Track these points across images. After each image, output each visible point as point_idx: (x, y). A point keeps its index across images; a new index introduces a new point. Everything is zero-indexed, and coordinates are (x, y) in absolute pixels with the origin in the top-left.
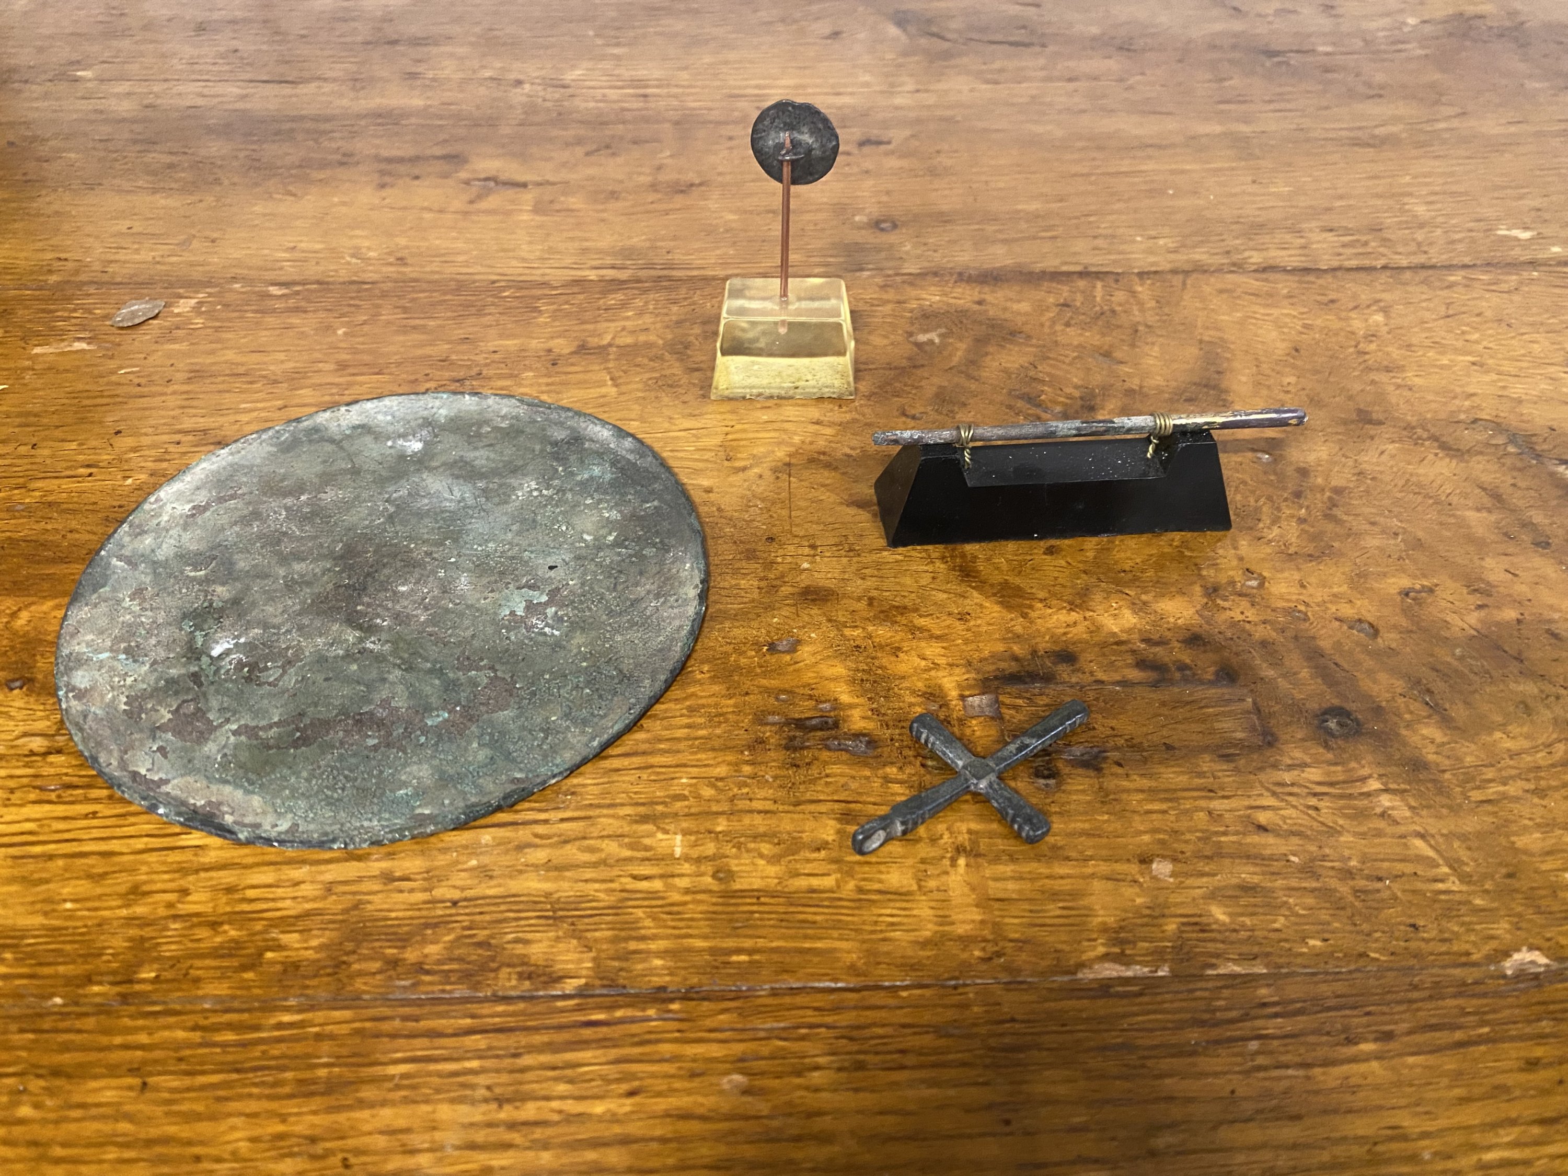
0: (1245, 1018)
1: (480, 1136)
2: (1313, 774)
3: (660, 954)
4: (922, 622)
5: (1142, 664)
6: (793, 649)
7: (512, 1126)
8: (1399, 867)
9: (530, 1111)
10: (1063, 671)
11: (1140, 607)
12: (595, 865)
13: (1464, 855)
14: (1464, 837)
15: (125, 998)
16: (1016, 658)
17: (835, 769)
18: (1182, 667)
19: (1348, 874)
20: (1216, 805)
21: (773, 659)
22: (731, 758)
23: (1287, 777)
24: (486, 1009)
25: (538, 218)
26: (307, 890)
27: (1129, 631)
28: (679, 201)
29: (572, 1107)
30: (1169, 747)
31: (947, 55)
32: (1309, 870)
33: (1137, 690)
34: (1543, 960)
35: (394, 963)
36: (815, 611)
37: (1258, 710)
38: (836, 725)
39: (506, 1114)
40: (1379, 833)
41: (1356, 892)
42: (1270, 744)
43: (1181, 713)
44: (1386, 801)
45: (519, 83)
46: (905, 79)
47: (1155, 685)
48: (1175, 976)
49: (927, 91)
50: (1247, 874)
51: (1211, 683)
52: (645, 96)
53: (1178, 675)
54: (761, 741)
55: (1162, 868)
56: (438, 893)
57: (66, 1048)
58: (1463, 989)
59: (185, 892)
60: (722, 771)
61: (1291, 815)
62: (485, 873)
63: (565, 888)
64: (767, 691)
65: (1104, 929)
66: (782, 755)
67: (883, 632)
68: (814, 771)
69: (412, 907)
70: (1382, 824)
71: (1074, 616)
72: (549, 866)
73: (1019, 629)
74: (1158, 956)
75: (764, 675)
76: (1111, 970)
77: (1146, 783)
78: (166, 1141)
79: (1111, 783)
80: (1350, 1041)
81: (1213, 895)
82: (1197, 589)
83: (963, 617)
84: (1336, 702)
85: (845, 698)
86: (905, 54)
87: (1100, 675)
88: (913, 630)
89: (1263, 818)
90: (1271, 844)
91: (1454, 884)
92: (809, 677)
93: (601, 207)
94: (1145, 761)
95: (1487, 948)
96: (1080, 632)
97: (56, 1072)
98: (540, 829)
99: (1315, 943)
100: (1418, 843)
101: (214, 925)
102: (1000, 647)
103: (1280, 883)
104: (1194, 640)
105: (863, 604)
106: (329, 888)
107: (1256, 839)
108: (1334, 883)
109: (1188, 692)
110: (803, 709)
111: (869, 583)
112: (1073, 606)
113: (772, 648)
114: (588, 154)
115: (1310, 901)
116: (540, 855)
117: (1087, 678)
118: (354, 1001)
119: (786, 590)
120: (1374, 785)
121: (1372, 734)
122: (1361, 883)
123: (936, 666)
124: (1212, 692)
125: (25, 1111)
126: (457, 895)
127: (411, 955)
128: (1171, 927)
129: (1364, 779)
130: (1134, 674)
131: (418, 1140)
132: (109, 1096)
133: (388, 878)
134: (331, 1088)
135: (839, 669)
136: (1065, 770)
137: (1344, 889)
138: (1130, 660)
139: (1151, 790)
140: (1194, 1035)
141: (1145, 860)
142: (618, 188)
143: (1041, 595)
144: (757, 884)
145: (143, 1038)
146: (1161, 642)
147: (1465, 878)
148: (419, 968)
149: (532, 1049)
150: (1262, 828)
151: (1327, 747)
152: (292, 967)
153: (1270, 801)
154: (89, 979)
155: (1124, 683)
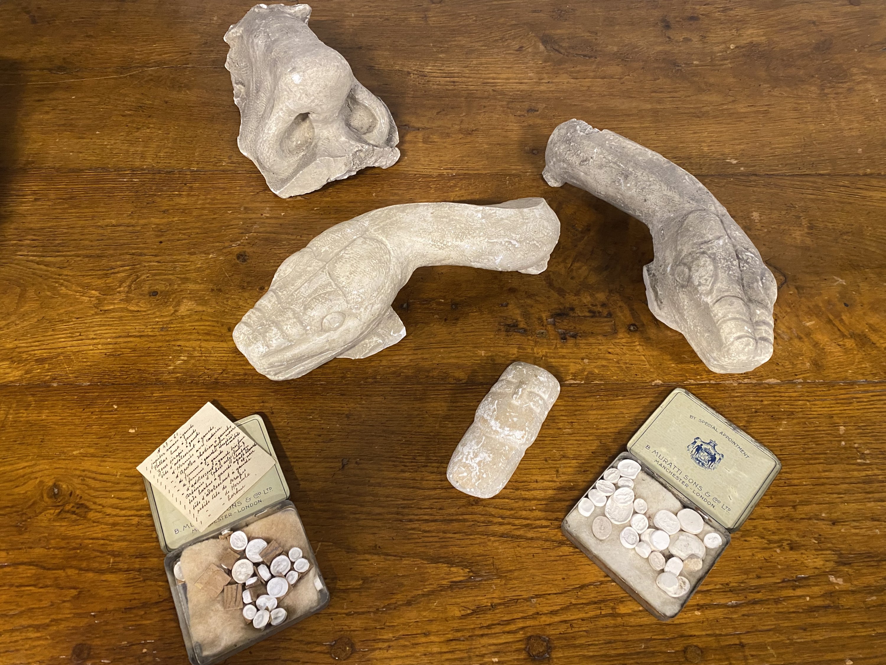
0: (598, 391)
1: (451, 408)
2: (624, 340)
3: (482, 376)
4: (538, 298)
5: (590, 311)
6: (506, 306)
7: (456, 407)
8: (637, 362)
9: (459, 404)
10: (571, 314)
11: (592, 295)
12: (465, 357)
13: (651, 359)
14: (653, 356)
15: (376, 382)
16: (560, 309)
17: (517, 337)
18: (599, 312)
19: (626, 363)
20: (600, 347)
21: (502, 308)
22: (493, 333)
23: (617, 341)
24: (448, 386)
25: (425, 145)
26: (406, 361)
27: (588, 302)
28: (469, 139)
29: (467, 404)
30: (592, 333)
31: (560, 62)
32: (618, 362)
33: (588, 318)
34: (660, 382)
35: (427, 376)
36: (512, 295)
37: (615, 324)
38: (517, 326)
39: (454, 405)
40: (635, 355)
41: (626, 367)
42: (616, 333)
43: (597, 324)
44: (638, 347)
45: (409, 73)
46: (545, 75)
47: (592, 317)
48: (585, 383)
49: (552, 83)
50: (604, 363)
51: (606, 317)
52: (454, 82)
53: (598, 315)
54: (500, 330)
55: (586, 361)
56: (434, 362)
57: (368, 391)
58: (643, 387)
59: (381, 361)
60: (492, 336)
61: (618, 350)
62: (443, 358)
63: (460, 362)
64: (501, 317)
65: (572, 373)
66: (504, 333)
67: (529, 301)
68: (512, 337)
69: (429, 365)
70: (635, 352)
71: (575, 298)
72: (456, 357)
73: (562, 301)
74: (582, 379)
75: (500, 312)
76: (572, 382)
77: (585, 342)
78: (392, 408)
79: (578, 341)
80: (617, 397)
81: (595, 367)
82: (607, 290)
83: (548, 297)
84: (633, 322)
85: (519, 319)
86: (545, 61)
87: (580, 315)
88: (536, 301)
89: (610, 350)
90: (610, 357)
91: (648, 366)
92: (511, 313)
93: (444, 140)
94: (586, 336)
95: (650, 380)
96: (576, 302)
97: (367, 396)
98: (453, 349)
99: (615, 378)
100: (643, 357)
101: (389, 368)
102: (557, 306)
103: (611, 365)
104: (603, 305)
105: (524, 293)
106: (411, 360)
107: (607, 355)
108: (622, 365)
109: (599, 319)
110: (509, 322)
111: (526, 287)
112: (576, 295)
113: (502, 305)
114: (438, 113)
115: (616, 369)
116: (453, 355)
117: (576, 315)
118: (421, 383)
119: (505, 289)
120: (637, 343)
121: (640, 331)
122: (628, 365)
123: (541, 311)
124: (606, 319)
125: (364, 402)
126: (437, 362)
127: (431, 374)
128: (586, 373)
129: (635, 342)
130: (587, 314)
131: (438, 409)
132: (379, 400)
133: (423, 359)
134: (421, 399)
135: (518, 311)
136: (568, 338)
137: (624, 367)
138: (587, 310)
139: (587, 343)
140: (587, 395)
141: (583, 359)
142: (449, 131)
143: (568, 291)
144: (500, 362)
145: (381, 389)
146: (596, 305)
147: (651, 365)
148: (433, 377)
149: (458, 393)
150: (610, 353)
151: (629, 334)
152: (407, 377)
153: (613, 347)
154: (367, 378)
155: (585, 316)
